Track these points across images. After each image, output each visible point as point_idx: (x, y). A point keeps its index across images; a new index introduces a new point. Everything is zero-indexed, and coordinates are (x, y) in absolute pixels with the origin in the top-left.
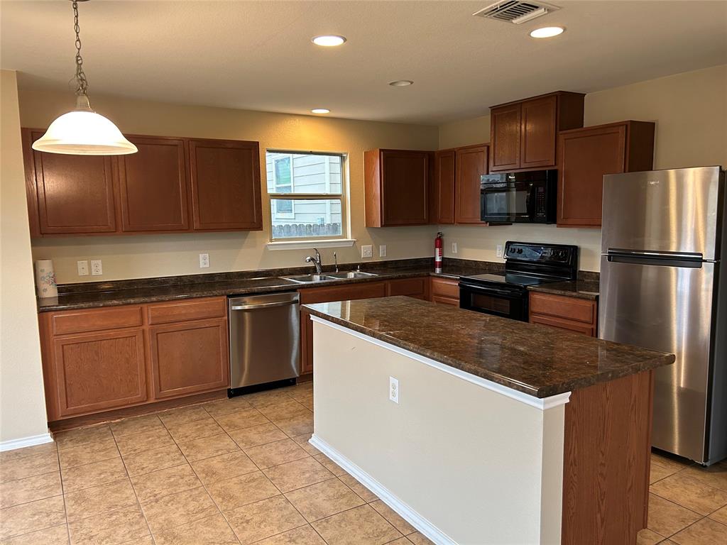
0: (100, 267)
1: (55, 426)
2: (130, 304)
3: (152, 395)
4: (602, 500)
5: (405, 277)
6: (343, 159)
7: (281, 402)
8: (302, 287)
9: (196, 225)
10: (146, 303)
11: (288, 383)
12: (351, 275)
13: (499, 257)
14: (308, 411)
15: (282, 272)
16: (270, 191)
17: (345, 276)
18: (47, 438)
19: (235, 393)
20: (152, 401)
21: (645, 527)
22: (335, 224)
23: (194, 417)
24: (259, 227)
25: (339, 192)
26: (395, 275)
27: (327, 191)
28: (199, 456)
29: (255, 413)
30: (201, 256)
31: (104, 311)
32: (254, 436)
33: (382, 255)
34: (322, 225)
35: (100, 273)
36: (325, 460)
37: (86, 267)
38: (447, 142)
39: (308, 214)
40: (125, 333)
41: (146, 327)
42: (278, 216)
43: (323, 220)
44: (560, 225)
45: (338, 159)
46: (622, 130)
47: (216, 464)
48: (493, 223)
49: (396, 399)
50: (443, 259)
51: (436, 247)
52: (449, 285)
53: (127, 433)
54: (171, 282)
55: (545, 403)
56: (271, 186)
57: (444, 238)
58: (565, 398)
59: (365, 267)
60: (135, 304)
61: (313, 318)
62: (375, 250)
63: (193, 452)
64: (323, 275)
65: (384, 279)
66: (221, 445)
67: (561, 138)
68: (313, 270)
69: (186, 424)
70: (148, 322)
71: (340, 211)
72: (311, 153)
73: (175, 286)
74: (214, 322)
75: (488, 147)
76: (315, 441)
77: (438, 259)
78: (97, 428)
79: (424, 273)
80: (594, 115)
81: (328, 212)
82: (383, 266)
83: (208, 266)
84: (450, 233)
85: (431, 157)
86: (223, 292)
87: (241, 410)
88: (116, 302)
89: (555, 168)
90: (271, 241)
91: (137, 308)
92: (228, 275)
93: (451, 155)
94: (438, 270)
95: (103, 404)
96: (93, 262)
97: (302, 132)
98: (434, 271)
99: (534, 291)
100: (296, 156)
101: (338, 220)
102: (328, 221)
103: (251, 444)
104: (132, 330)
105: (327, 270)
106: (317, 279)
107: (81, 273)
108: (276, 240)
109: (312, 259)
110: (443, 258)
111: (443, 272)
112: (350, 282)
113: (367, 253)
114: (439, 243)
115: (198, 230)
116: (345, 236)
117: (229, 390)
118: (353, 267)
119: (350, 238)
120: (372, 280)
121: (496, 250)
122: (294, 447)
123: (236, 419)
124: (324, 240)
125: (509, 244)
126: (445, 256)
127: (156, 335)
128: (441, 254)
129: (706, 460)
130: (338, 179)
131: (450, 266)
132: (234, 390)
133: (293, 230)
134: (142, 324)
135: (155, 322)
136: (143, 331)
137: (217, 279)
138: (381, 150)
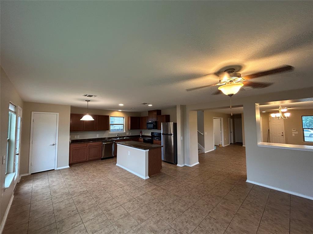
1: (70, 165)
3: (88, 159)
6: (124, 118)
7: (111, 160)
8: (116, 140)
9: (97, 129)
10: (88, 143)
11: (112, 157)
13: (150, 135)
14: (116, 161)
15: (112, 138)
16: (110, 124)
18: (68, 167)
19: (102, 159)
21: (161, 169)
24: (108, 130)
25: (123, 123)
27: (121, 123)
32: (106, 165)
33: (130, 135)
35: (79, 138)
36: (118, 167)
38: (142, 116)
39: (117, 127)
40: (84, 148)
42: (112, 128)
44: (158, 130)
45: (123, 118)
46: (165, 116)
47: (100, 168)
48: (149, 129)
49: (129, 155)
50: (142, 135)
52: (142, 139)
53: (83, 165)
54: (91, 140)
55: (145, 151)
58: (148, 150)
59: (127, 137)
61: (117, 144)
62: (129, 134)
63: (96, 167)
65: (131, 139)
66: (101, 166)
67: (158, 116)
68: (118, 137)
69: (94, 164)
70: (88, 146)
71: (123, 126)
72: (118, 117)
74: (100, 146)
75: (148, 117)
76: (117, 165)
78: (77, 165)
79: (138, 138)
80: (163, 113)
84: (143, 130)
86: (102, 141)
87: (104, 161)
89: (157, 121)
91: (86, 144)
92: (102, 138)
93: (142, 118)
95: (79, 160)
96: (78, 136)
97: (116, 114)
98: (140, 137)
99: (154, 140)
101: (123, 128)
102: (121, 128)
103: (106, 166)
105: (120, 137)
106: (118, 139)
107: (75, 138)
108: (111, 132)
109: (117, 135)
112: (124, 139)
113: (127, 134)
114: (141, 132)
115: (97, 130)
116: (124, 131)
118: (125, 137)
120: (129, 139)
122: (113, 166)
123: (103, 163)
124: (120, 132)
125: (152, 133)
127: (89, 148)
129: (174, 163)
130: (123, 122)
131: (143, 136)
134: (87, 146)
136: (87, 148)
137: (100, 139)
138: (130, 117)
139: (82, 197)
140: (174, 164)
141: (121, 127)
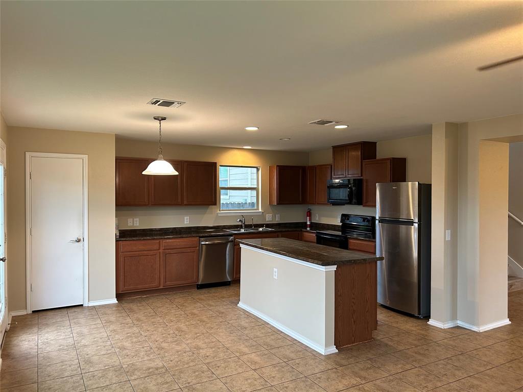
0: (138, 222)
1: (119, 296)
2: (155, 239)
3: (162, 283)
4: (354, 313)
5: (288, 231)
6: (258, 170)
7: (224, 292)
8: (235, 234)
9: (185, 202)
10: (162, 239)
11: (226, 284)
12: (261, 229)
13: (338, 222)
14: (238, 295)
15: (225, 227)
16: (220, 186)
17: (258, 229)
18: (115, 301)
19: (201, 287)
20: (161, 287)
21: (376, 329)
22: (253, 203)
23: (182, 296)
24: (215, 204)
25: (255, 186)
26: (284, 230)
27: (249, 186)
28: (187, 309)
29: (211, 295)
30: (185, 218)
31: (143, 242)
32: (211, 302)
33: (277, 220)
34: (246, 203)
35: (138, 225)
36: (244, 311)
37: (132, 221)
38: (314, 161)
40: (151, 253)
41: (161, 251)
42: (225, 198)
43: (246, 200)
44: (364, 206)
45: (255, 170)
46: (389, 162)
47: (195, 311)
48: (334, 204)
49: (276, 278)
51: (307, 216)
53: (150, 301)
54: (171, 231)
55: (326, 269)
56: (221, 184)
57: (312, 211)
58: (334, 268)
59: (268, 226)
60: (156, 239)
61: (241, 245)
62: (274, 217)
63: (184, 307)
64: (246, 229)
65: (278, 232)
66: (196, 306)
67: (364, 164)
68: (241, 227)
69: (178, 299)
70: (162, 248)
71: (256, 195)
72: (242, 167)
73: (172, 232)
74: (193, 249)
75: (331, 166)
76: (240, 305)
77: (308, 223)
78: (137, 298)
79: (299, 230)
81: (249, 196)
82: (279, 225)
83: (188, 223)
84: (315, 208)
85: (304, 169)
86: (197, 235)
87: (204, 294)
88: (148, 238)
89: (362, 178)
90: (220, 211)
91: (158, 241)
92: (198, 227)
93: (313, 168)
94: (308, 229)
95: (140, 287)
96: (135, 219)
98: (306, 229)
99: (350, 238)
100: (231, 168)
101: (255, 200)
102: (249, 201)
103: (211, 306)
104: (155, 252)
105: (247, 226)
106: (243, 231)
107: (129, 225)
108: (222, 210)
109: (240, 221)
110: (311, 223)
111: (311, 229)
112: (260, 232)
113: (269, 218)
114: (309, 214)
115: (186, 205)
116: (258, 209)
117: (198, 285)
118: (262, 226)
119: (260, 210)
120: (271, 232)
121: (337, 218)
122: (231, 307)
123: (202, 297)
124: (247, 211)
125: (343, 215)
126: (313, 222)
127: (165, 255)
128: (310, 220)
129: (419, 314)
130: (255, 181)
131: (314, 226)
132: (200, 285)
133: (230, 206)
134: (159, 249)
135: (166, 248)
136: (160, 252)
137: (193, 230)
138: (277, 166)
139: (154, 382)
140: (418, 318)
141: (249, 197)
